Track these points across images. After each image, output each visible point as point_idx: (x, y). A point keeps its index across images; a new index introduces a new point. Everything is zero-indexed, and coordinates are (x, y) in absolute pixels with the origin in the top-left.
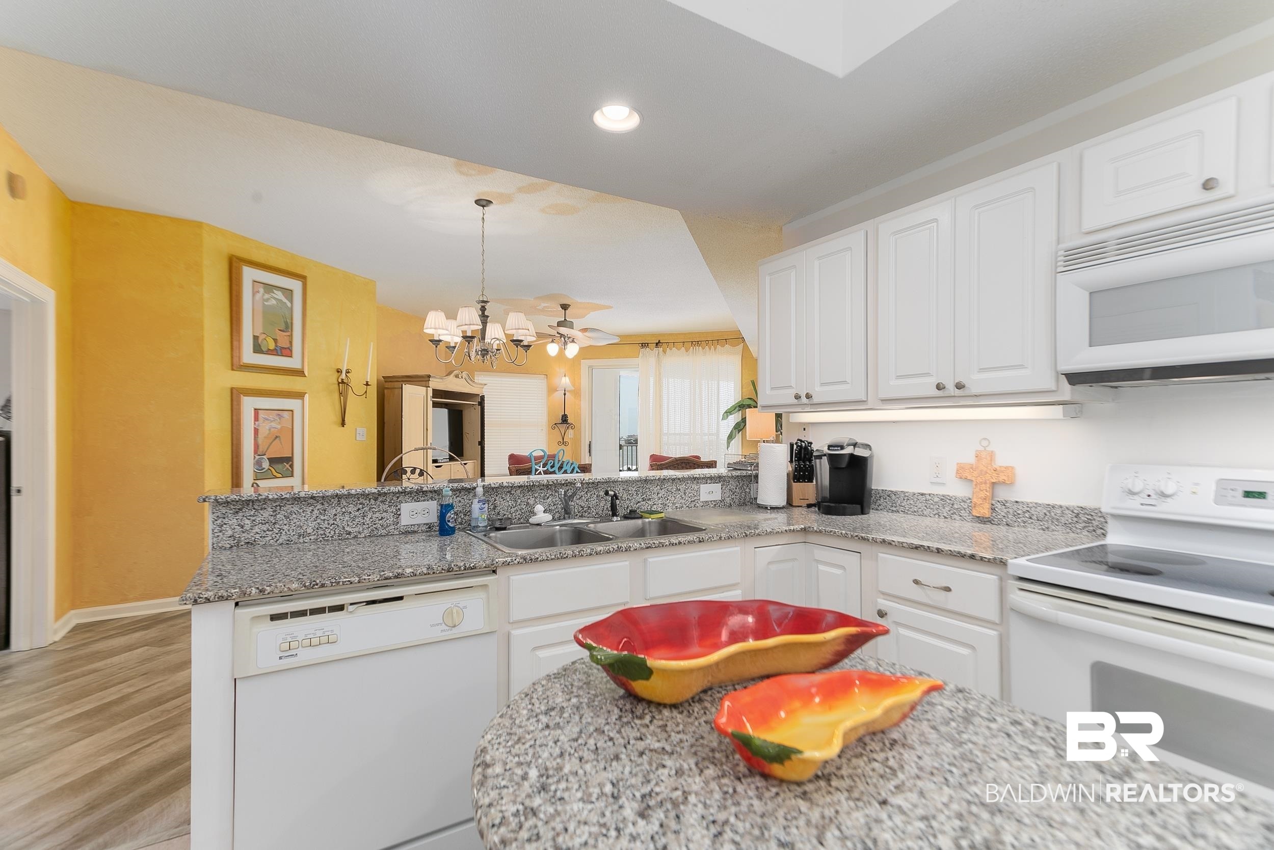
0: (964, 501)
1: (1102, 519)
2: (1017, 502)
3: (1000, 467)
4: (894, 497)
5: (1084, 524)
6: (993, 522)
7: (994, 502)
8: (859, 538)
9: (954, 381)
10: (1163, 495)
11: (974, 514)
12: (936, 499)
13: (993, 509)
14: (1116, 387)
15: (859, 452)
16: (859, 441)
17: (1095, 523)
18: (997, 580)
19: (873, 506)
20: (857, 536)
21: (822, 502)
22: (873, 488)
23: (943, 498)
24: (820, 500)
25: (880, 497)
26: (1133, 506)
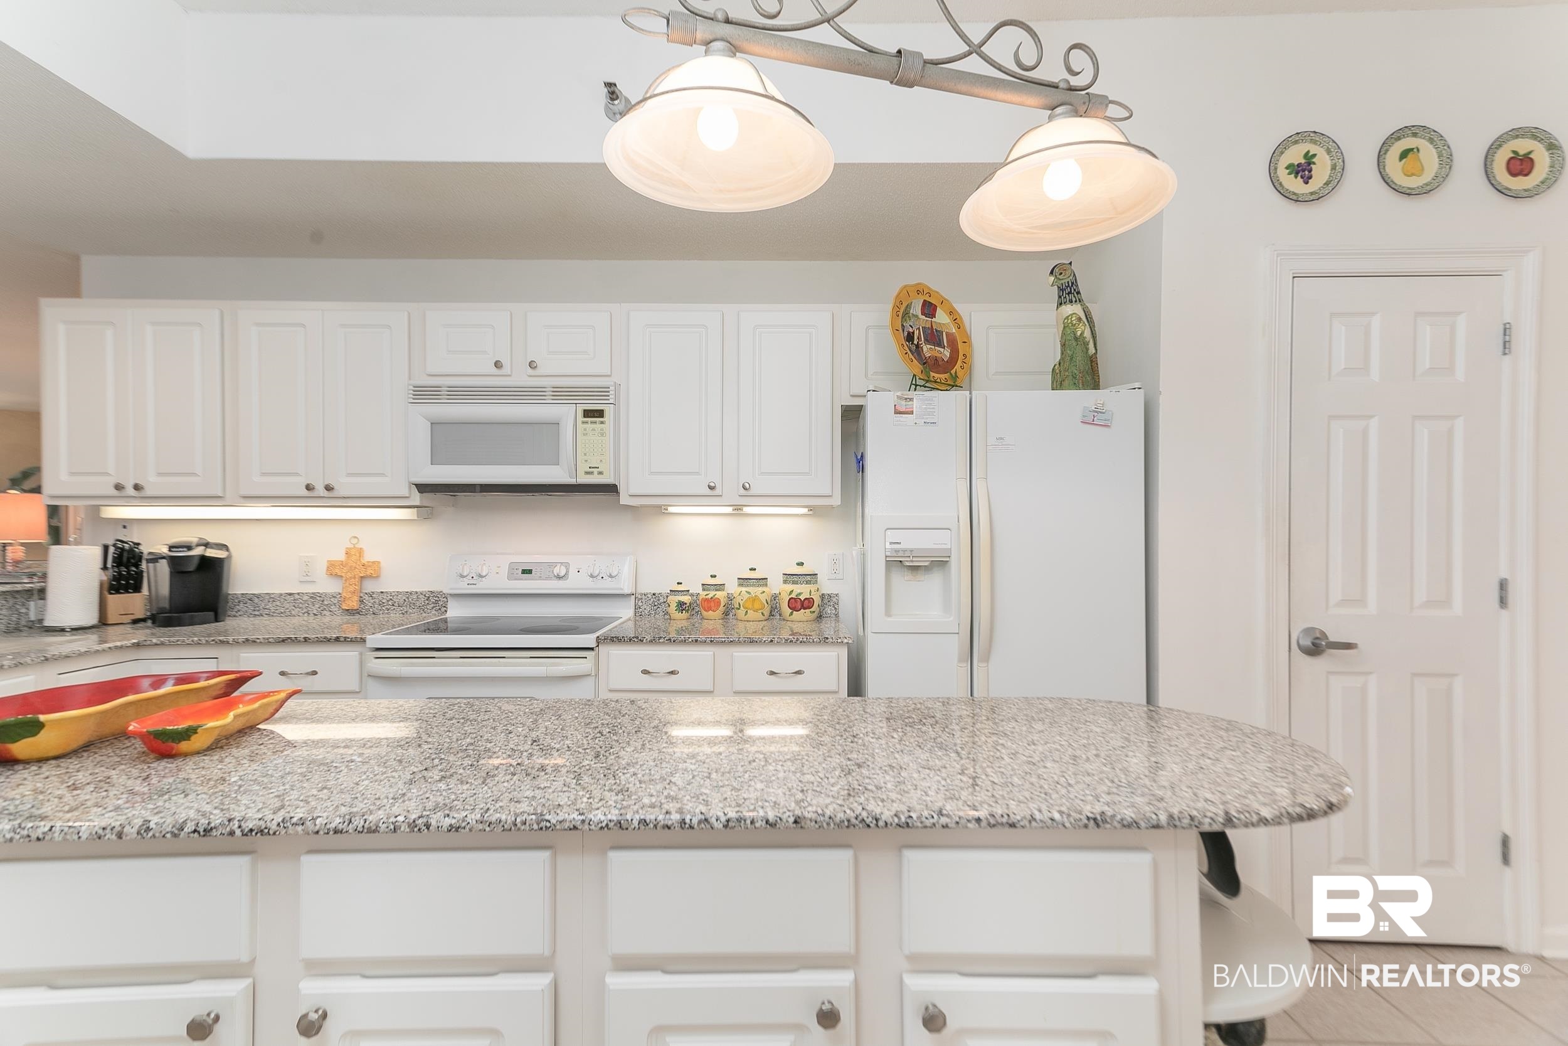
0: (334, 597)
1: (445, 599)
2: (382, 592)
3: (368, 562)
4: (256, 600)
5: (433, 605)
6: (361, 613)
7: (362, 595)
8: (216, 642)
9: (324, 482)
10: (481, 576)
11: (343, 608)
12: (305, 598)
13: (362, 601)
14: (454, 496)
15: (211, 553)
16: (211, 540)
17: (441, 603)
18: (357, 655)
19: (229, 613)
20: (213, 640)
21: (158, 614)
22: (230, 593)
23: (313, 596)
24: (154, 612)
25: (239, 602)
26: (463, 587)
